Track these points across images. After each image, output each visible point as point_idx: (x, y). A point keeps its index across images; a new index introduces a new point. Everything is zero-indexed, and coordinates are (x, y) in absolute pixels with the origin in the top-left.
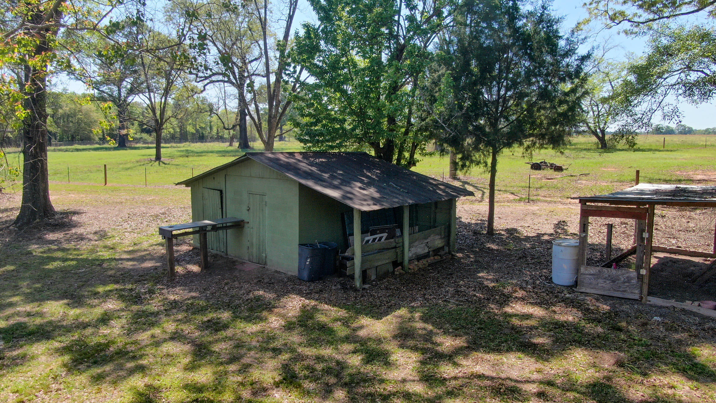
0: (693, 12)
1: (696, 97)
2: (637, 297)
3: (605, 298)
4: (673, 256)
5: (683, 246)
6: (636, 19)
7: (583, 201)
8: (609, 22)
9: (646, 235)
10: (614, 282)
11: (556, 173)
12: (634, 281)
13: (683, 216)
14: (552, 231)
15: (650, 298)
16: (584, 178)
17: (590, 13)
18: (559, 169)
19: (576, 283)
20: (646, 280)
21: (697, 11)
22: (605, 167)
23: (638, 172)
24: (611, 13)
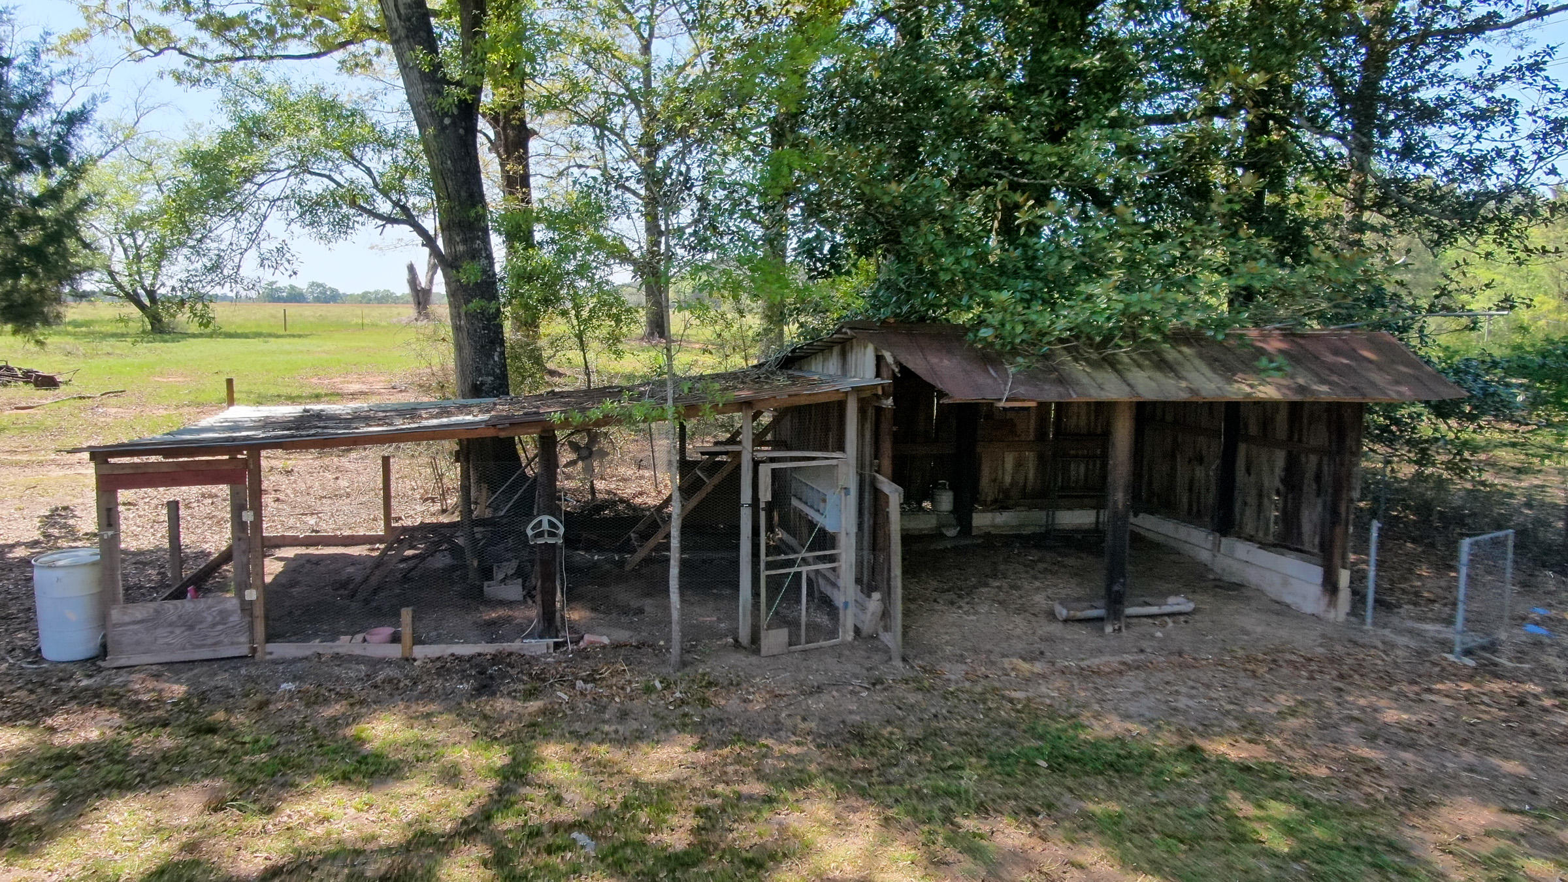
0: (309, 56)
1: (325, 229)
2: (244, 650)
3: (174, 668)
4: (312, 551)
5: (328, 528)
6: (196, 51)
7: (99, 456)
8: (135, 46)
9: (248, 516)
10: (191, 628)
11: (42, 392)
12: (235, 618)
13: (326, 468)
14: (36, 535)
15: (270, 647)
16: (113, 400)
17: (88, 18)
18: (48, 382)
19: (104, 650)
20: (259, 611)
21: (317, 55)
22: (161, 374)
23: (230, 382)
24: (138, 27)
